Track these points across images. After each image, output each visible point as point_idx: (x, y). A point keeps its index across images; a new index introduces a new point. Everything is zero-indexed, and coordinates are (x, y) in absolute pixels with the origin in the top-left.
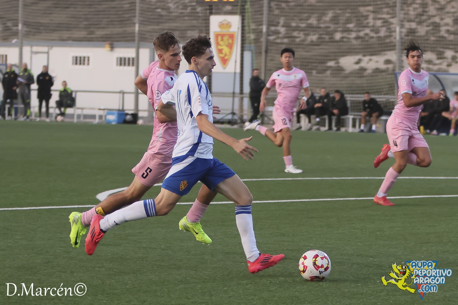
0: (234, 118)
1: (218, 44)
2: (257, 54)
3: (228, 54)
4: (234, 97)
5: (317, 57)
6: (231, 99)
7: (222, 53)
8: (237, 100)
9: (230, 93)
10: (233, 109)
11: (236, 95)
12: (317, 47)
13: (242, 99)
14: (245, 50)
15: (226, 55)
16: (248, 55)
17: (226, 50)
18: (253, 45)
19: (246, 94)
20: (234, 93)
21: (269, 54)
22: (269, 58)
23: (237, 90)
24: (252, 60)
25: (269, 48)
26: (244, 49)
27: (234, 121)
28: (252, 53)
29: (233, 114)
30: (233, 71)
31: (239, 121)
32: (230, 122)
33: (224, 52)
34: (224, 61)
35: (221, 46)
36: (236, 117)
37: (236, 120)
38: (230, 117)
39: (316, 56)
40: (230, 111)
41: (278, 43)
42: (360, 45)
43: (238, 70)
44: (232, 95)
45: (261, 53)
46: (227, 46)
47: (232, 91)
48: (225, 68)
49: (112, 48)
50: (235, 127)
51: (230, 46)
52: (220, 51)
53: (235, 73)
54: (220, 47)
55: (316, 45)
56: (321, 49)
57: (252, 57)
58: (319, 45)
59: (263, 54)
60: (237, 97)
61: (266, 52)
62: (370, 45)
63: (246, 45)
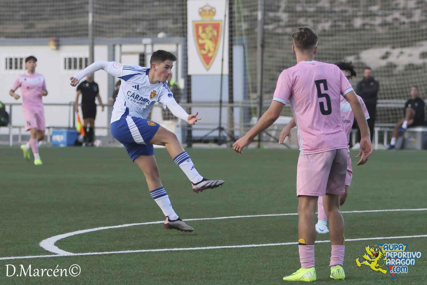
0: (221, 135)
1: (198, 37)
2: (250, 49)
3: (212, 49)
4: (221, 107)
5: (331, 52)
6: (218, 109)
7: (204, 49)
8: (225, 111)
9: (216, 102)
10: (220, 123)
11: (223, 104)
12: (330, 38)
13: (232, 109)
14: (235, 44)
15: (209, 51)
16: (238, 51)
17: (209, 44)
18: (244, 37)
19: (238, 102)
20: (221, 102)
21: (266, 49)
22: (266, 54)
23: (226, 97)
24: (245, 57)
25: (267, 40)
26: (234, 42)
27: (222, 139)
28: (244, 48)
29: (221, 129)
30: (219, 73)
31: (228, 139)
32: (217, 141)
33: (206, 47)
34: (207, 60)
35: (203, 39)
36: (224, 134)
37: (225, 137)
38: (216, 134)
39: (329, 49)
40: (217, 126)
41: (279, 34)
42: (386, 34)
43: (226, 71)
44: (218, 104)
45: (256, 47)
46: (211, 39)
47: (218, 99)
48: (208, 70)
49: (58, 45)
50: (224, 146)
51: (215, 40)
52: (202, 47)
53: (222, 75)
54: (201, 42)
55: (328, 35)
56: (336, 40)
57: (244, 53)
58: (332, 35)
59: (259, 48)
60: (226, 106)
61: (263, 46)
62: (401, 33)
63: (236, 38)
